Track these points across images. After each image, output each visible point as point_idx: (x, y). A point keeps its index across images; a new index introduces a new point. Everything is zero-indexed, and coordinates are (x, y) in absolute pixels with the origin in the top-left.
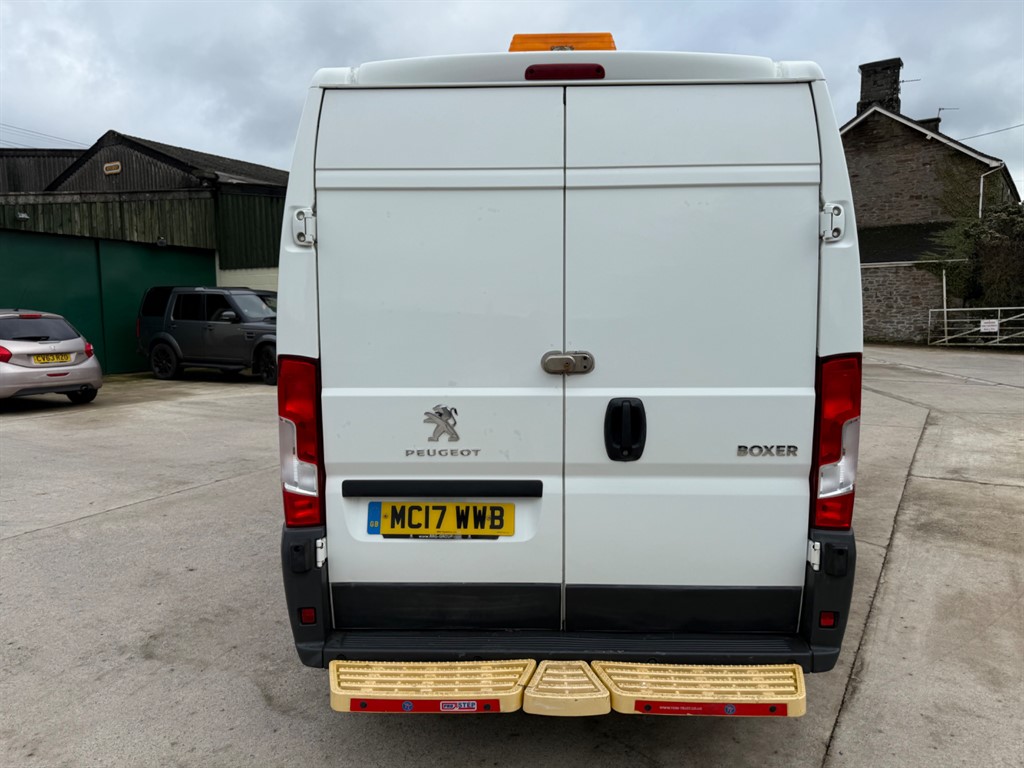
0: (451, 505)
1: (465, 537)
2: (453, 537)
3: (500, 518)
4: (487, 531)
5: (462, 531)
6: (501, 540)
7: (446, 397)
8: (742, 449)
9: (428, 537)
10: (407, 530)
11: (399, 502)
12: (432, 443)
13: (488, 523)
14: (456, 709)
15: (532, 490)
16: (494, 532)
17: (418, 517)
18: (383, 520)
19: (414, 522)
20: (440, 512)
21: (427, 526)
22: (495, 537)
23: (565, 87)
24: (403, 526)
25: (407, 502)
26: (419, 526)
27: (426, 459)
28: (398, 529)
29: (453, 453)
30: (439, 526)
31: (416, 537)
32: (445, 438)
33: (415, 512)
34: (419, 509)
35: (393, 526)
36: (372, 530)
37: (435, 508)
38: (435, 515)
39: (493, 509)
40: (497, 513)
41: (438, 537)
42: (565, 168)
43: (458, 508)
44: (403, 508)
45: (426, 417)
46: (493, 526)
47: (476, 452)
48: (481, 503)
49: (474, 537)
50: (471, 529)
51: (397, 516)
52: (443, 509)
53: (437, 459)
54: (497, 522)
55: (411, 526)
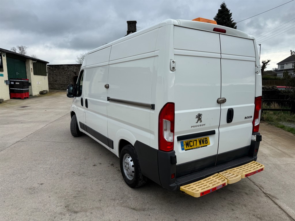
0: (198, 139)
1: (201, 147)
2: (199, 147)
3: (207, 141)
4: (205, 145)
5: (200, 146)
6: (208, 146)
7: (200, 111)
8: (246, 118)
9: (194, 148)
10: (190, 148)
11: (187, 141)
12: (197, 123)
13: (205, 143)
14: (219, 188)
15: (213, 133)
16: (206, 145)
17: (192, 144)
18: (184, 146)
19: (191, 145)
20: (196, 141)
21: (194, 146)
22: (207, 146)
23: (219, 34)
24: (189, 147)
25: (189, 140)
26: (192, 146)
27: (195, 128)
28: (188, 148)
29: (200, 125)
30: (196, 145)
31: (192, 149)
32: (199, 121)
33: (191, 142)
34: (191, 141)
35: (187, 147)
36: (183, 149)
37: (195, 141)
38: (195, 142)
39: (205, 139)
40: (206, 140)
41: (196, 148)
42: (221, 54)
43: (199, 140)
44: (188, 142)
45: (196, 117)
46: (206, 143)
47: (205, 124)
48: (203, 138)
49: (203, 146)
50: (202, 145)
51: (187, 144)
52: (196, 140)
53: (197, 127)
54: (206, 142)
55: (191, 146)
